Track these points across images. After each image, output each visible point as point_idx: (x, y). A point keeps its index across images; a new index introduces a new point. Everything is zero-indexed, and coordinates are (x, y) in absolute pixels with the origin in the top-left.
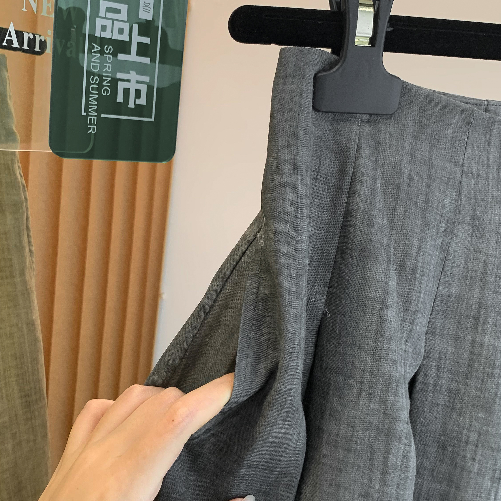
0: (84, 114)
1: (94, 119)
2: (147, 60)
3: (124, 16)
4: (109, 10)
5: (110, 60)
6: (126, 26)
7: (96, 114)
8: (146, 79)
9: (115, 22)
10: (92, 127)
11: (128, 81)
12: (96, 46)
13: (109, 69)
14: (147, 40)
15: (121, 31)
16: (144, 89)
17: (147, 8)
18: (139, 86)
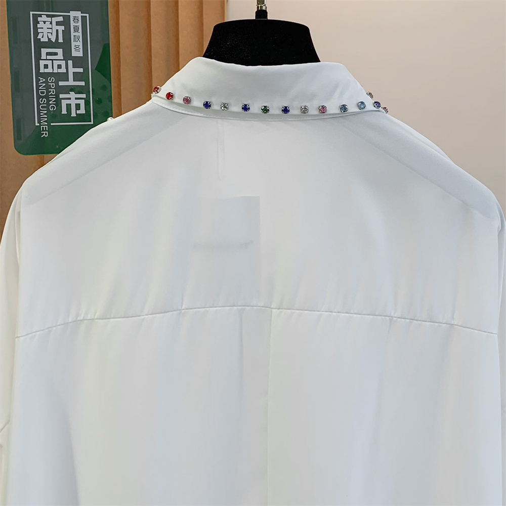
0: (37, 124)
1: (46, 127)
2: (83, 83)
3: (60, 56)
4: (48, 54)
5: (53, 86)
6: (63, 63)
7: (46, 124)
8: (84, 96)
9: (54, 61)
10: (45, 132)
11: (70, 99)
12: (41, 79)
13: (53, 93)
14: (81, 70)
15: (59, 67)
16: (82, 103)
17: (77, 49)
18: (78, 102)
